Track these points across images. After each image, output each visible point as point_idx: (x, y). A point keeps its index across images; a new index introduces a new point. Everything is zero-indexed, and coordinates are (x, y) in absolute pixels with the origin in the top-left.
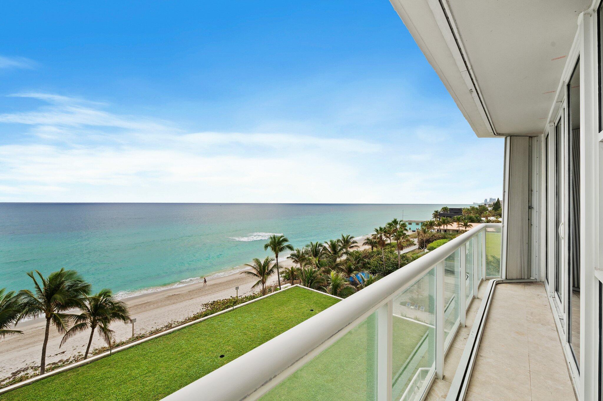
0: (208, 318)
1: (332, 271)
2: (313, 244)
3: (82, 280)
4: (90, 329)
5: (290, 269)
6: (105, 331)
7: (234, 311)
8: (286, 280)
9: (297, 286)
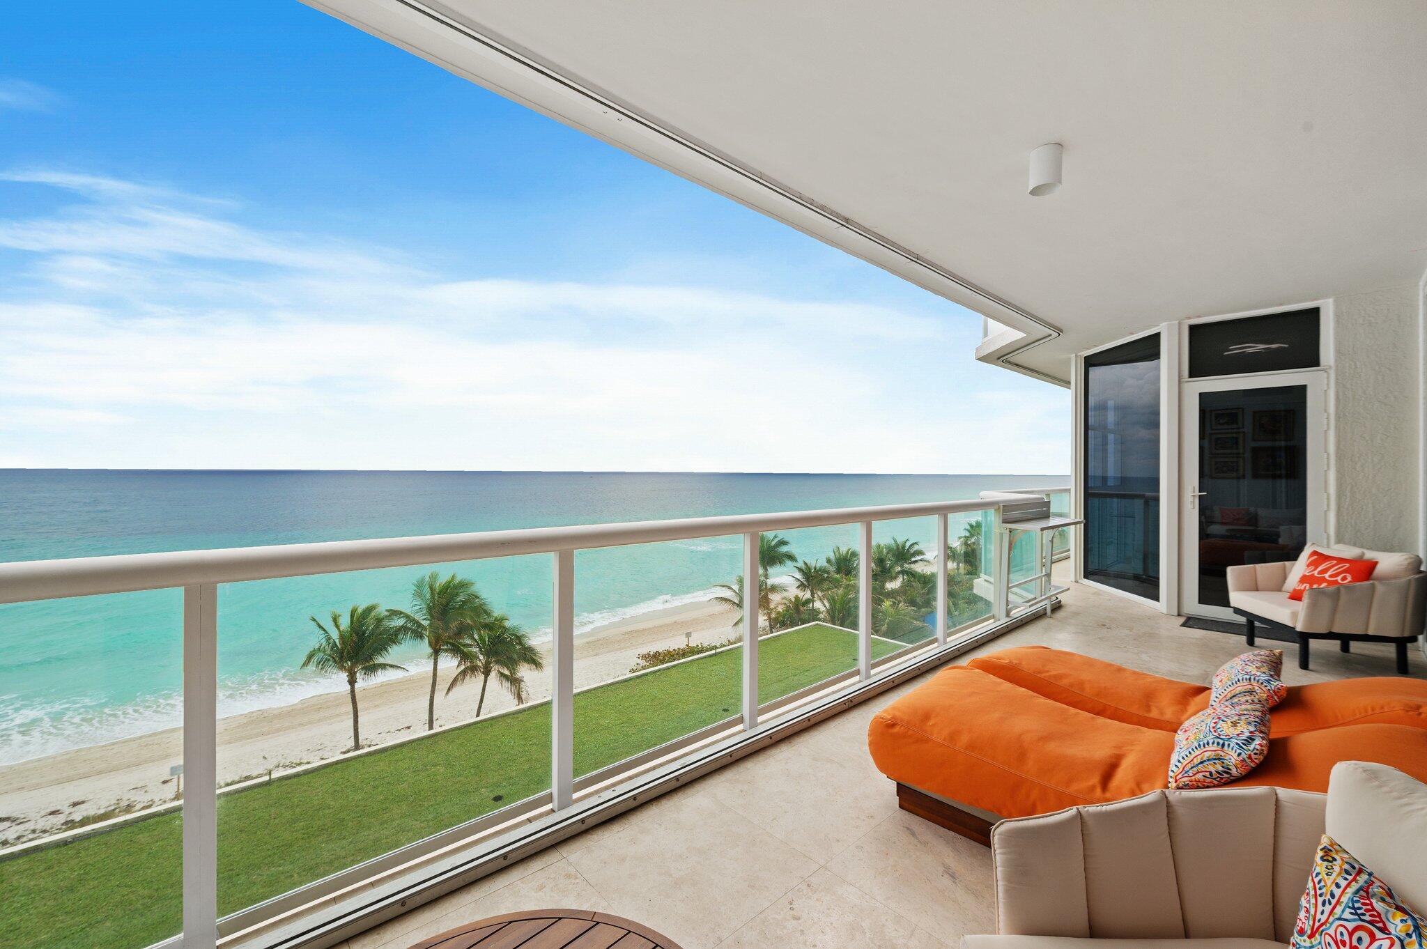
0: (678, 664)
1: (885, 600)
2: (841, 552)
3: (479, 594)
4: (482, 677)
5: (793, 600)
6: (515, 682)
7: (718, 656)
8: (778, 625)
9: (817, 624)
